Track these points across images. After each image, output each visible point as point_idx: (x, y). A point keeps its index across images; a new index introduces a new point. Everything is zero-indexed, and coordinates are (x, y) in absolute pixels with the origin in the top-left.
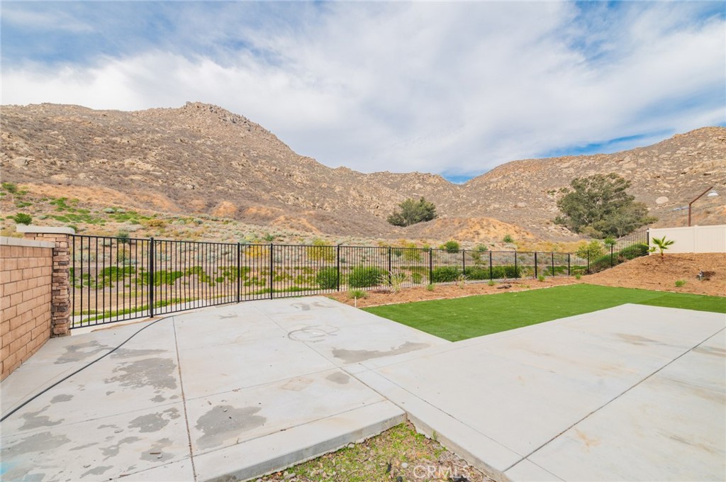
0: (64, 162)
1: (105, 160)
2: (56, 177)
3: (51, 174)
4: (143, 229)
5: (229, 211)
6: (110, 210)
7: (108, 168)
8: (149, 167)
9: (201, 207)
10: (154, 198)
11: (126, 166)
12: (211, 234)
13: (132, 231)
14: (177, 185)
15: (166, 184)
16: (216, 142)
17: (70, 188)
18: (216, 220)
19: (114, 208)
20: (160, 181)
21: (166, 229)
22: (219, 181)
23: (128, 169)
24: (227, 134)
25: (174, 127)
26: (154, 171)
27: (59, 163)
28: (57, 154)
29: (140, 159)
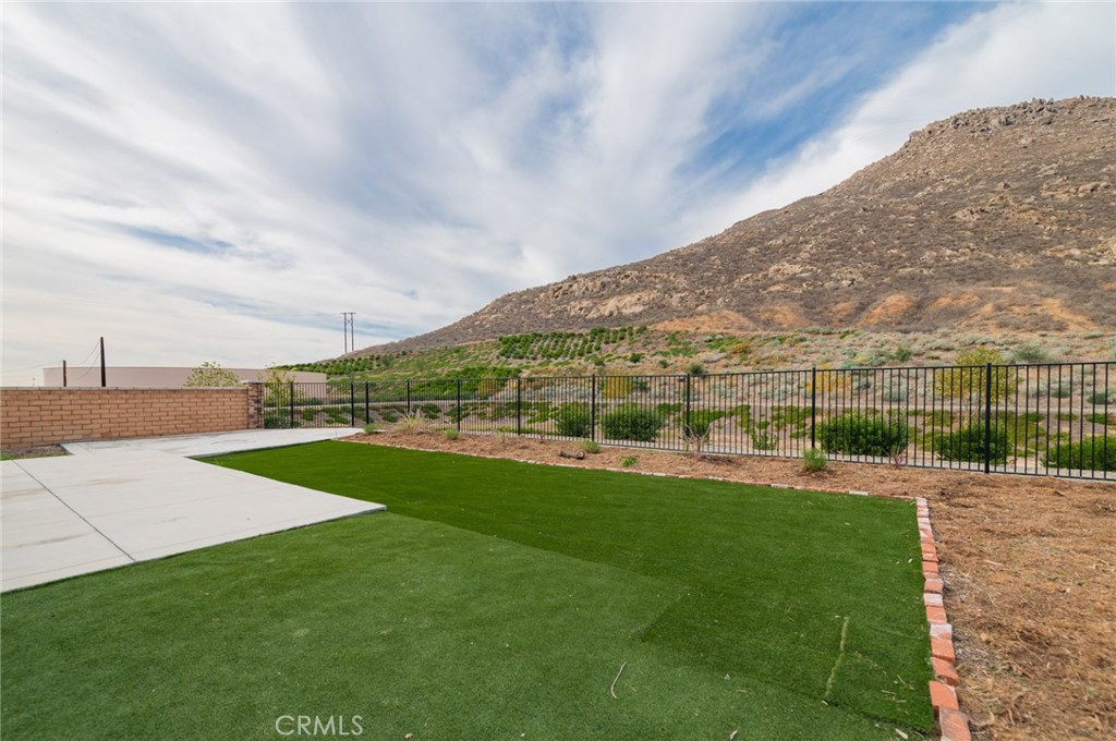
0: (711, 290)
1: (749, 275)
2: (700, 308)
3: (697, 306)
4: (726, 358)
5: (891, 311)
6: (709, 338)
7: (751, 284)
8: (797, 269)
9: (844, 313)
10: (777, 312)
11: (770, 276)
12: (804, 358)
13: (712, 362)
14: (827, 285)
15: (810, 288)
16: (956, 182)
17: (692, 319)
18: (830, 334)
19: (714, 336)
20: (804, 285)
21: (750, 356)
22: (909, 259)
23: (771, 279)
24: (987, 156)
25: (882, 187)
26: (802, 272)
27: (706, 292)
28: (708, 283)
29: (788, 261)
